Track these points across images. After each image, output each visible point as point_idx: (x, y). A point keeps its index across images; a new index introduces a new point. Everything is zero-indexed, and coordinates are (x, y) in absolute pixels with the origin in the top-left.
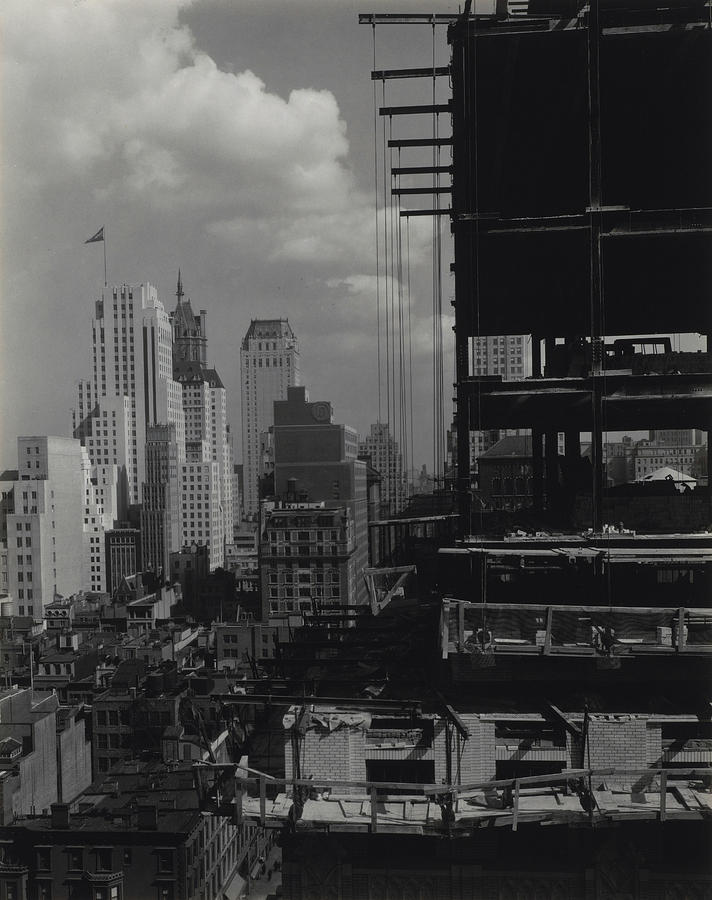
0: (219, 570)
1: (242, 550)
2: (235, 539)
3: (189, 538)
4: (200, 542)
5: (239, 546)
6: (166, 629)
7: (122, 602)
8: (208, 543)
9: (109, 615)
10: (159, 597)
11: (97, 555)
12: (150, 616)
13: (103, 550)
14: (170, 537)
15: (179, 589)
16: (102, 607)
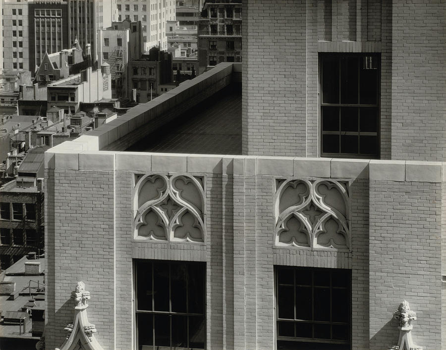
0: (155, 51)
1: (185, 28)
2: (178, 14)
3: (124, 13)
4: (136, 17)
5: (183, 23)
6: (90, 115)
7: (43, 83)
8: (145, 19)
9: (28, 96)
10: (84, 78)
11: (20, 28)
12: (73, 99)
13: (26, 23)
14: (102, 11)
15: (108, 70)
16: (21, 87)
